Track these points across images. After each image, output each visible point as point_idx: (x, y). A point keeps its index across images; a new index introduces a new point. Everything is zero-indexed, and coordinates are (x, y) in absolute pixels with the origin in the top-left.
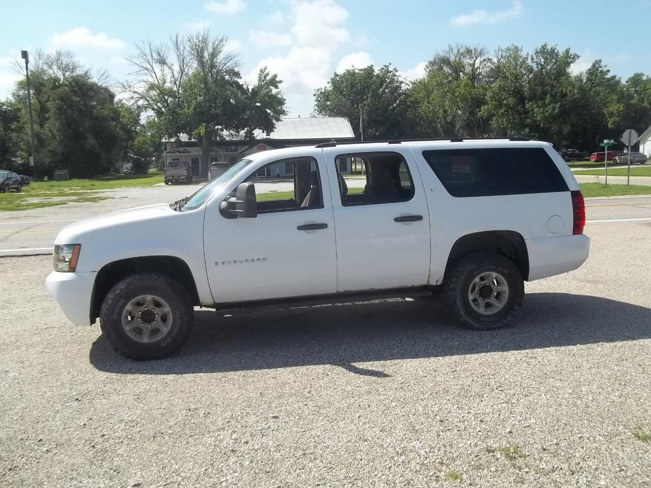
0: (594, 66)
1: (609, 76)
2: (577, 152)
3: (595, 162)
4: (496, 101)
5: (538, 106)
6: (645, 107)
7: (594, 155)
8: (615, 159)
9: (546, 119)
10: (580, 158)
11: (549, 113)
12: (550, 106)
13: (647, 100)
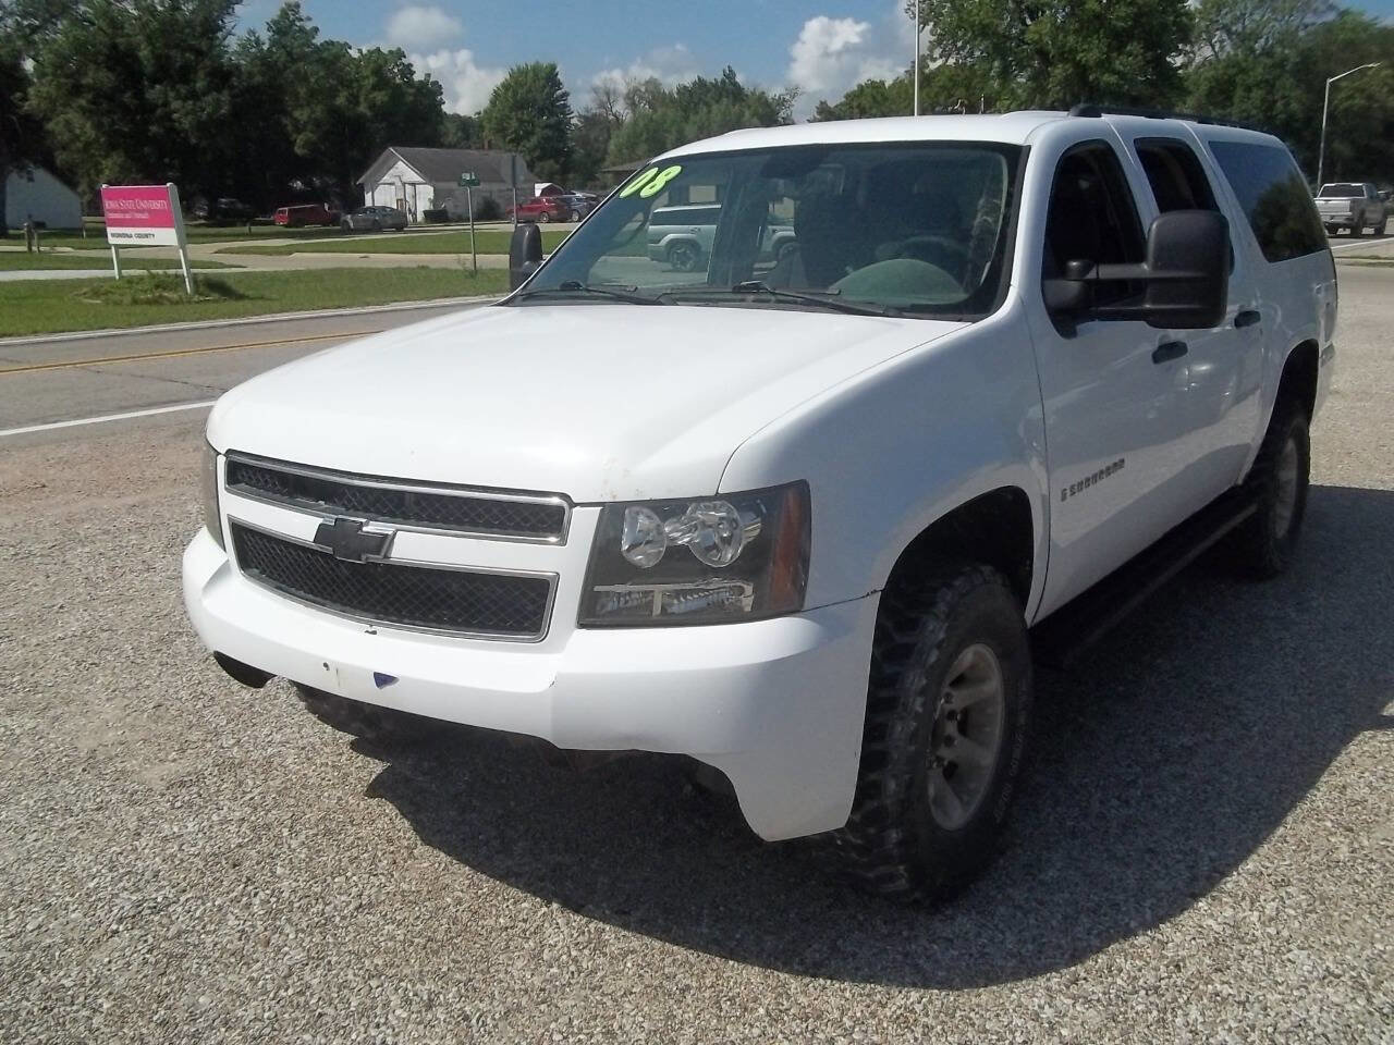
0: (284, 14)
1: (318, 40)
2: (240, 206)
3: (286, 226)
4: (67, 77)
5: (178, 97)
6: (362, 116)
7: (282, 212)
8: (346, 221)
9: (202, 127)
10: (246, 218)
11: (208, 114)
12: (209, 98)
13: (365, 99)
